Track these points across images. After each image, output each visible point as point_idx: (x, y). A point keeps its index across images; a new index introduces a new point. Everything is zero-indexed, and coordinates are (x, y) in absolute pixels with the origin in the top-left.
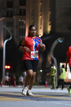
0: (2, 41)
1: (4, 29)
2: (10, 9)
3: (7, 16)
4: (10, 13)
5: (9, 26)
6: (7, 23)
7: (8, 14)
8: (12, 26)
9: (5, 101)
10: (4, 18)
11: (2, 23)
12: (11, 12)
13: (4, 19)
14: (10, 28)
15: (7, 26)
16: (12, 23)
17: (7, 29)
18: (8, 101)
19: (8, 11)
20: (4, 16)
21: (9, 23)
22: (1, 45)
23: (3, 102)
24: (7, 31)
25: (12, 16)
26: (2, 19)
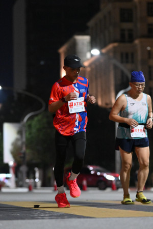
0: (113, 94)
1: (116, 67)
2: (127, 26)
3: (122, 40)
4: (126, 33)
5: (127, 62)
6: (122, 55)
7: (123, 36)
8: (133, 62)
9: (122, 217)
10: (116, 44)
11: (111, 54)
12: (130, 30)
13: (115, 48)
14: (129, 66)
15: (122, 62)
16: (132, 55)
17: (122, 67)
18: (128, 217)
19: (123, 30)
20: (115, 41)
21: (127, 55)
22: (111, 103)
23: (118, 219)
24: (122, 72)
25: (131, 39)
26: (111, 46)
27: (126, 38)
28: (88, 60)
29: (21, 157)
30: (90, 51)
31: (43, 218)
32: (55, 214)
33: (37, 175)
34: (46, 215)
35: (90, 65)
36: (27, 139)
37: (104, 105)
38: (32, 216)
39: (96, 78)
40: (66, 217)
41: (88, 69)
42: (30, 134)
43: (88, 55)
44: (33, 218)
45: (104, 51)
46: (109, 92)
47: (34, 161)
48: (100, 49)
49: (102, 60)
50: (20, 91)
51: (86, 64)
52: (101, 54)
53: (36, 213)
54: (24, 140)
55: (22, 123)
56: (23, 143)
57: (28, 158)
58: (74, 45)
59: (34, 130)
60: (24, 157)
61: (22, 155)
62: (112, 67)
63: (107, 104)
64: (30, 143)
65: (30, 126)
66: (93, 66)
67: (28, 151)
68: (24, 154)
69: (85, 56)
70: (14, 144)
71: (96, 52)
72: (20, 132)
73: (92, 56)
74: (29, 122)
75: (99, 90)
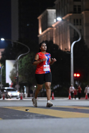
0: (69, 43)
1: (71, 28)
2: (77, 3)
3: (74, 12)
4: (77, 8)
5: (77, 25)
6: (74, 20)
7: (75, 9)
8: (81, 25)
10: (71, 14)
11: (68, 20)
13: (70, 16)
14: (79, 27)
15: (74, 25)
16: (80, 20)
17: (74, 27)
19: (75, 6)
21: (77, 20)
22: (68, 48)
24: (75, 30)
25: (80, 12)
26: (68, 15)
27: (77, 10)
28: (55, 23)
29: (16, 80)
30: (56, 19)
31: (32, 118)
32: (39, 115)
33: (25, 90)
34: (34, 116)
35: (56, 26)
36: (19, 70)
37: (64, 50)
38: (25, 116)
39: (59, 34)
40: (45, 117)
41: (55, 29)
42: (21, 66)
43: (55, 21)
44: (26, 118)
45: (64, 18)
46: (67, 42)
47: (23, 82)
48: (62, 17)
49: (63, 24)
50: (15, 42)
51: (53, 26)
52: (63, 20)
53: (27, 114)
54: (18, 70)
55: (16, 60)
56: (16, 72)
57: (20, 80)
58: (47, 14)
59: (23, 64)
60: (17, 80)
61: (17, 79)
62: (68, 28)
63: (66, 49)
64: (21, 72)
65: (21, 62)
66: (58, 27)
67: (20, 76)
68: (17, 78)
69: (53, 21)
70: (12, 72)
71: (59, 19)
72: (15, 65)
73: (57, 21)
74: (20, 60)
75: (61, 41)
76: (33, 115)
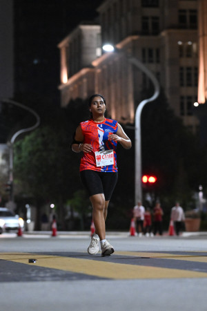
0: (131, 105)
1: (135, 68)
2: (150, 12)
3: (144, 31)
4: (150, 22)
5: (151, 62)
6: (144, 51)
7: (145, 26)
8: (158, 62)
10: (135, 37)
11: (130, 51)
12: (155, 18)
13: (134, 41)
14: (154, 66)
15: (144, 62)
16: (158, 51)
17: (143, 67)
19: (145, 18)
20: (134, 33)
21: (150, 51)
22: (129, 116)
24: (144, 74)
25: (156, 32)
26: (128, 40)
27: (150, 28)
28: (98, 57)
29: (7, 190)
30: (101, 47)
31: (43, 279)
32: (59, 273)
33: (29, 214)
34: (48, 275)
35: (101, 65)
36: (16, 166)
37: (119, 120)
38: (27, 276)
39: (109, 84)
40: (74, 278)
41: (99, 71)
42: (19, 158)
43: (98, 52)
44: (30, 279)
45: (119, 46)
46: (127, 102)
47: (24, 196)
48: (115, 43)
49: (117, 59)
50: (7, 100)
51: (95, 63)
52: (116, 50)
53: (33, 270)
54: (11, 166)
55: (9, 144)
56: (9, 172)
57: (16, 191)
58: (80, 37)
59: (25, 154)
60: (11, 190)
61: (9, 187)
62: (130, 68)
63: (123, 119)
64: (19, 171)
65: (19, 148)
66: (105, 67)
67: (16, 182)
68: (11, 185)
69: (95, 52)
71: (109, 48)
72: (5, 156)
73: (103, 52)
74: (18, 143)
75: (113, 99)
76: (46, 272)
